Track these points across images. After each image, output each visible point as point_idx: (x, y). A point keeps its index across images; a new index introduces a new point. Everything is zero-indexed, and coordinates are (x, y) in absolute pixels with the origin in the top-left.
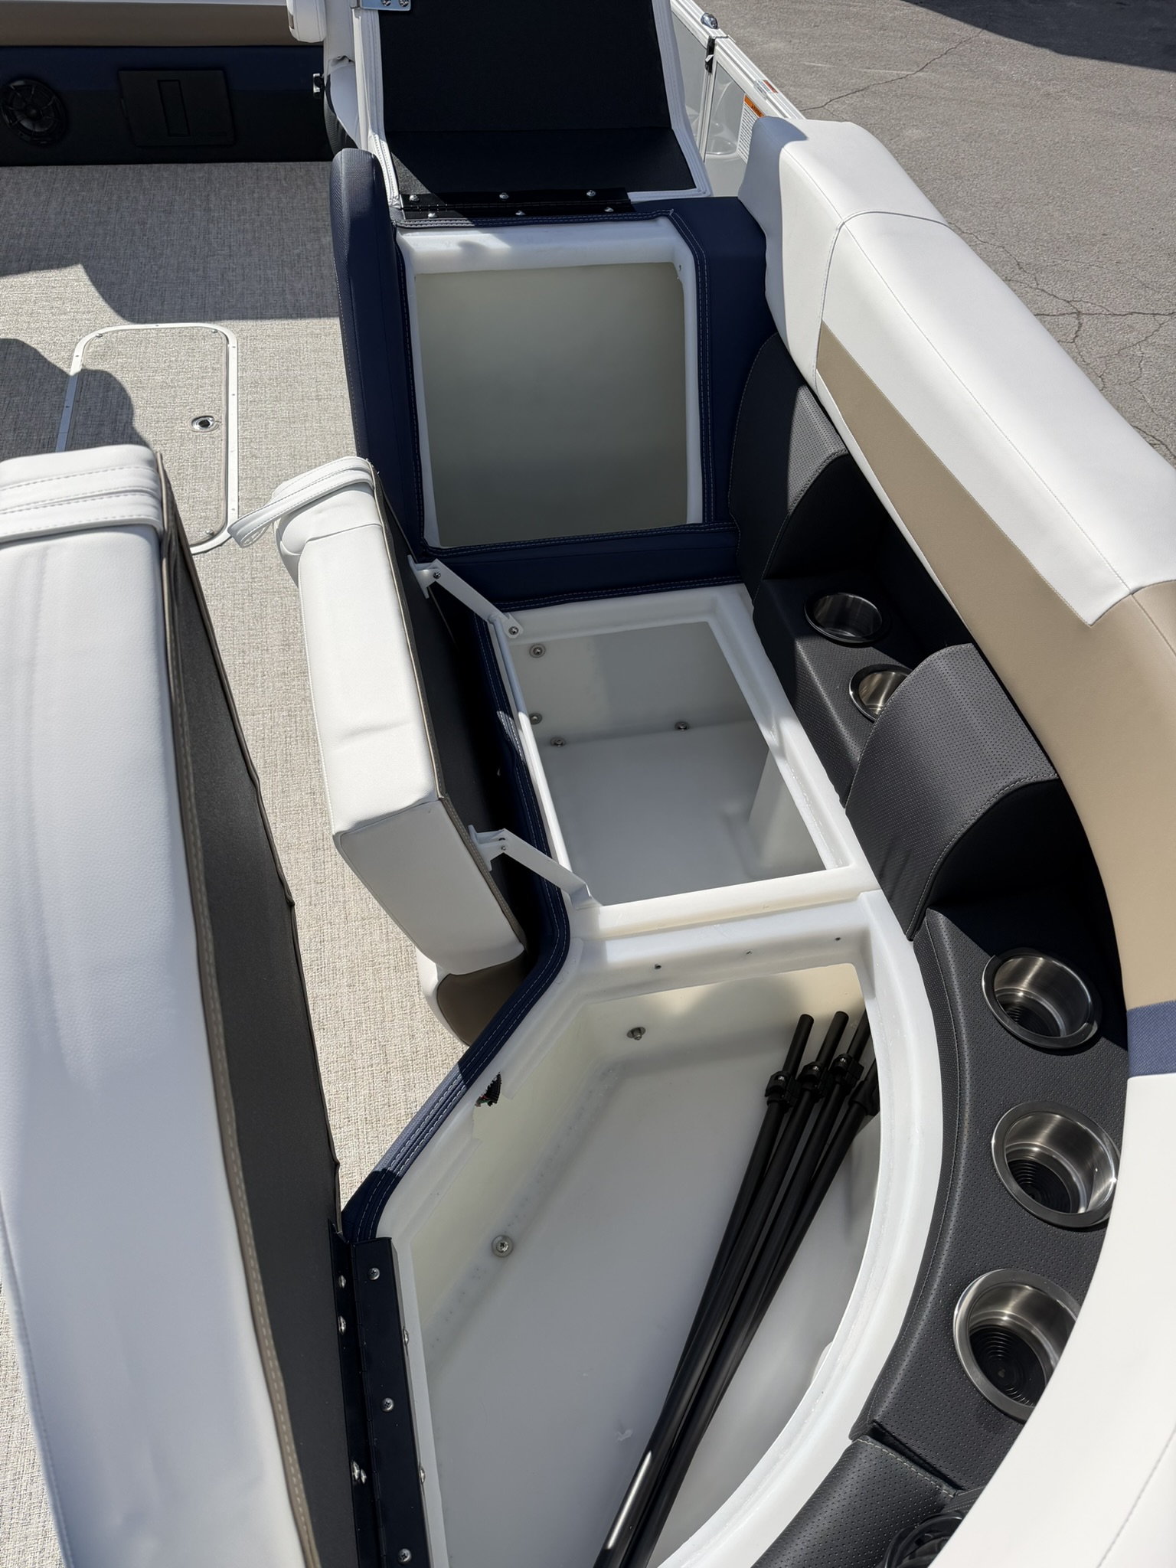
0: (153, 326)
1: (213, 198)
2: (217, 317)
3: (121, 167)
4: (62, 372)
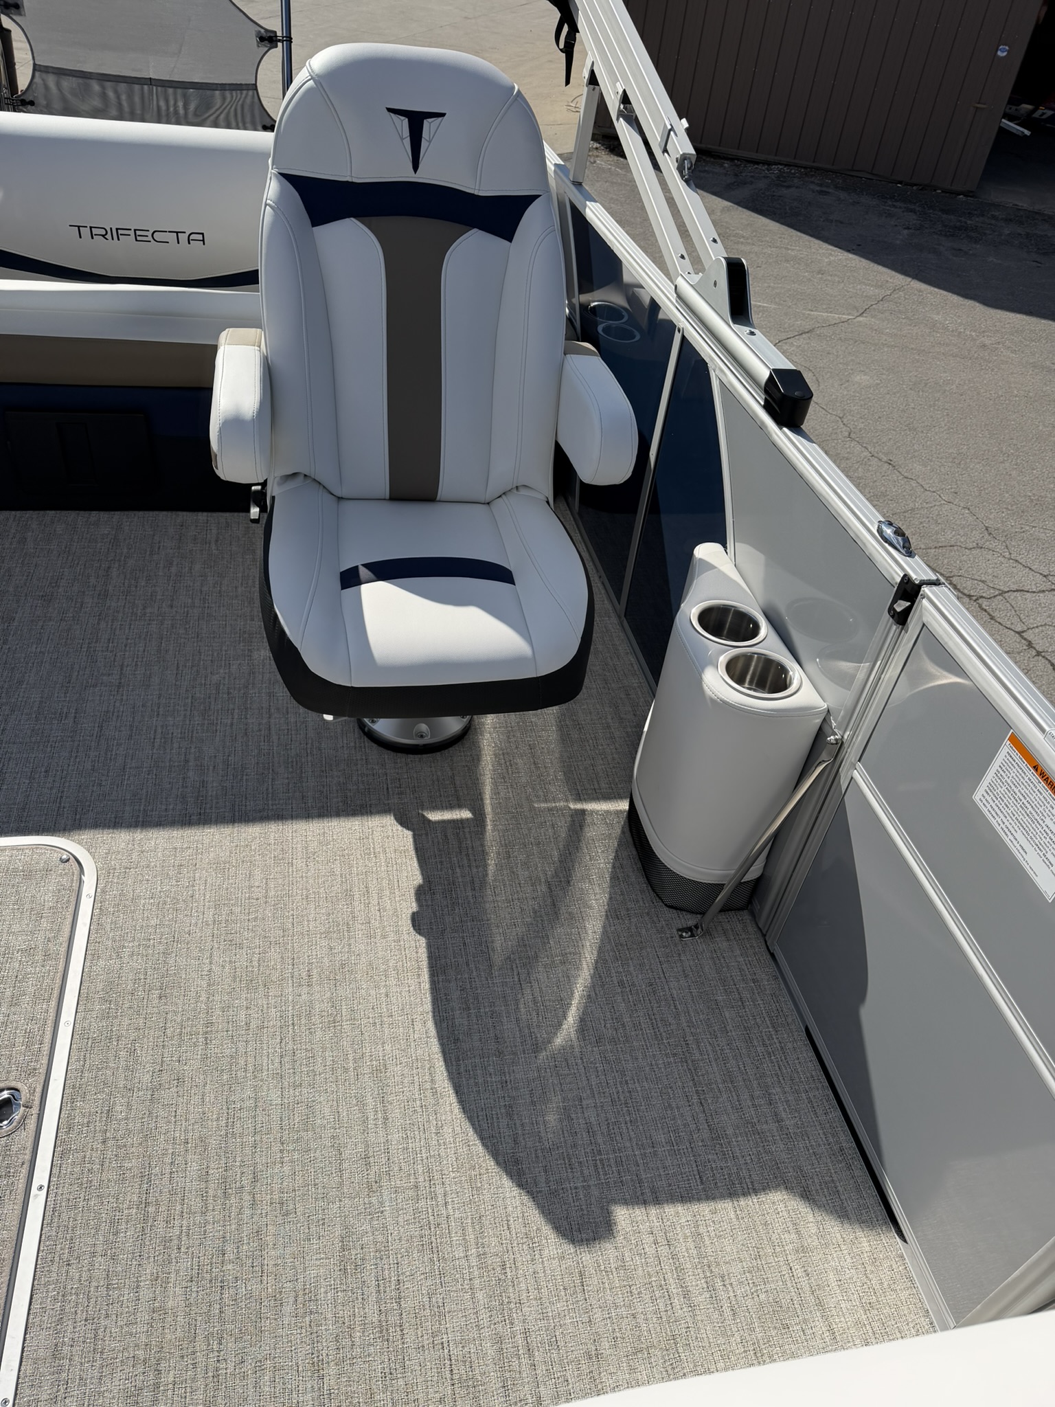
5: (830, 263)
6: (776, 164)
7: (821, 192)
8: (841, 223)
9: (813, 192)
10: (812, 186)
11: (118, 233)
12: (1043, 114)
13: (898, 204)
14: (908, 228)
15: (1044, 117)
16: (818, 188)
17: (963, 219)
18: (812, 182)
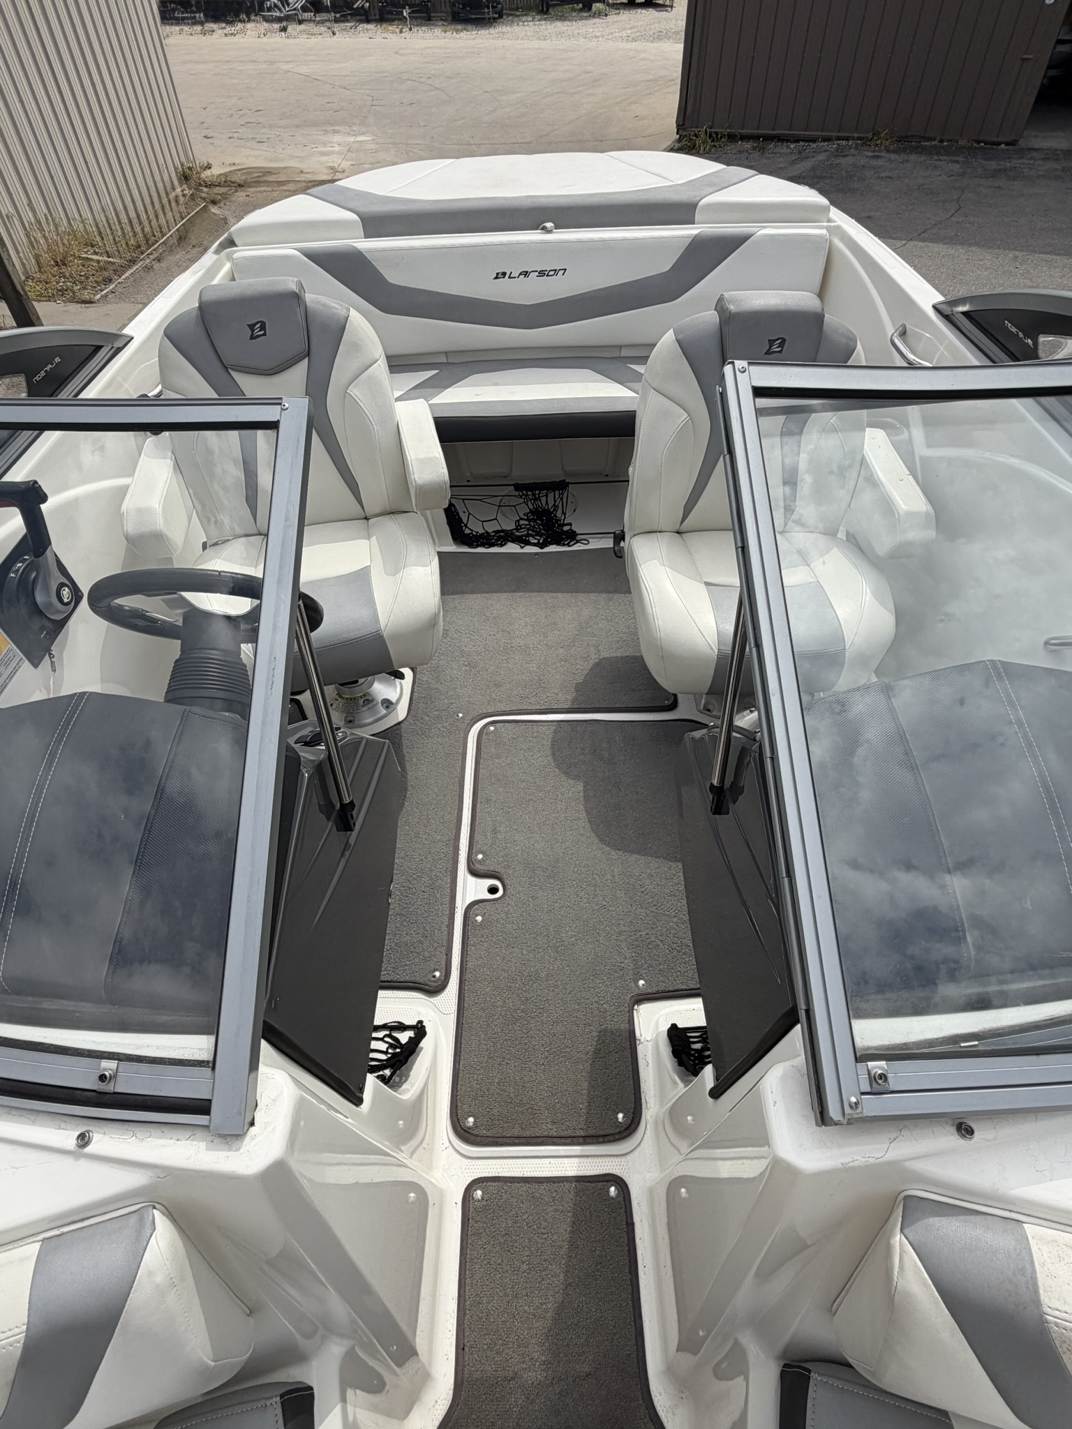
6: (836, 139)
14: (951, 176)
17: (1002, 163)
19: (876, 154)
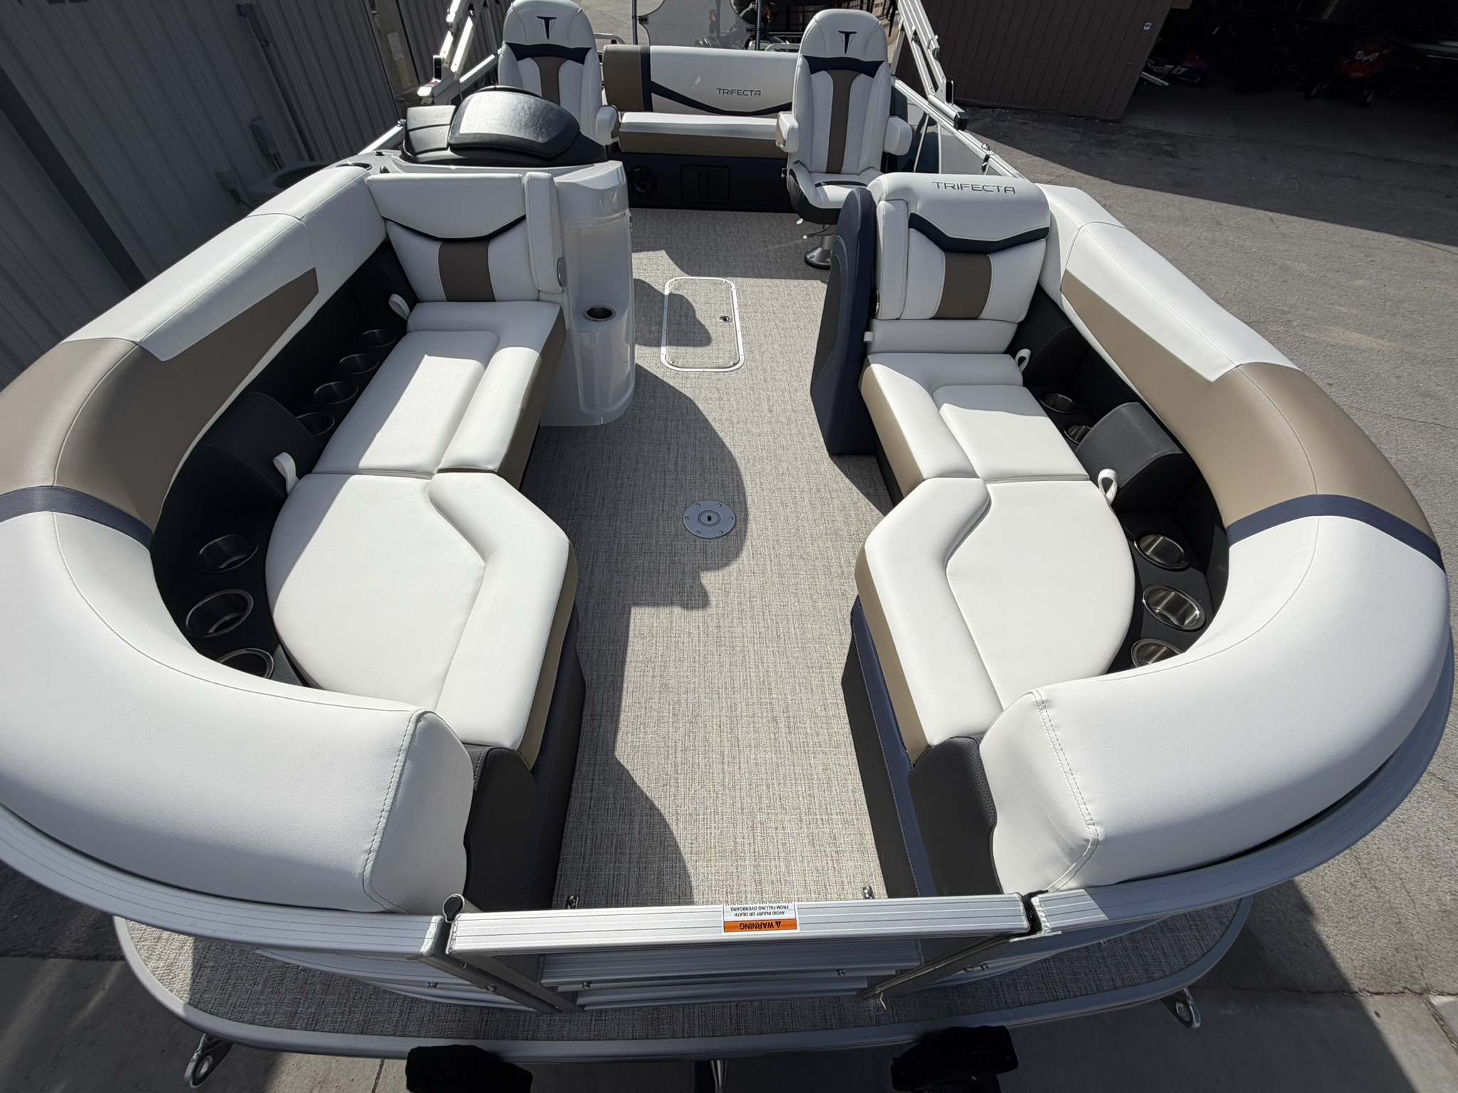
0: (698, 278)
1: (717, 225)
2: (725, 275)
3: (674, 210)
4: (661, 293)
5: (1021, 163)
6: (998, 108)
7: (1023, 123)
8: (1032, 140)
9: (1018, 123)
10: (1018, 120)
11: (732, 92)
12: (1179, 71)
13: (1070, 128)
14: (1073, 142)
15: (1179, 73)
16: (1022, 121)
17: (1108, 136)
18: (1019, 118)
19: (1025, 121)
